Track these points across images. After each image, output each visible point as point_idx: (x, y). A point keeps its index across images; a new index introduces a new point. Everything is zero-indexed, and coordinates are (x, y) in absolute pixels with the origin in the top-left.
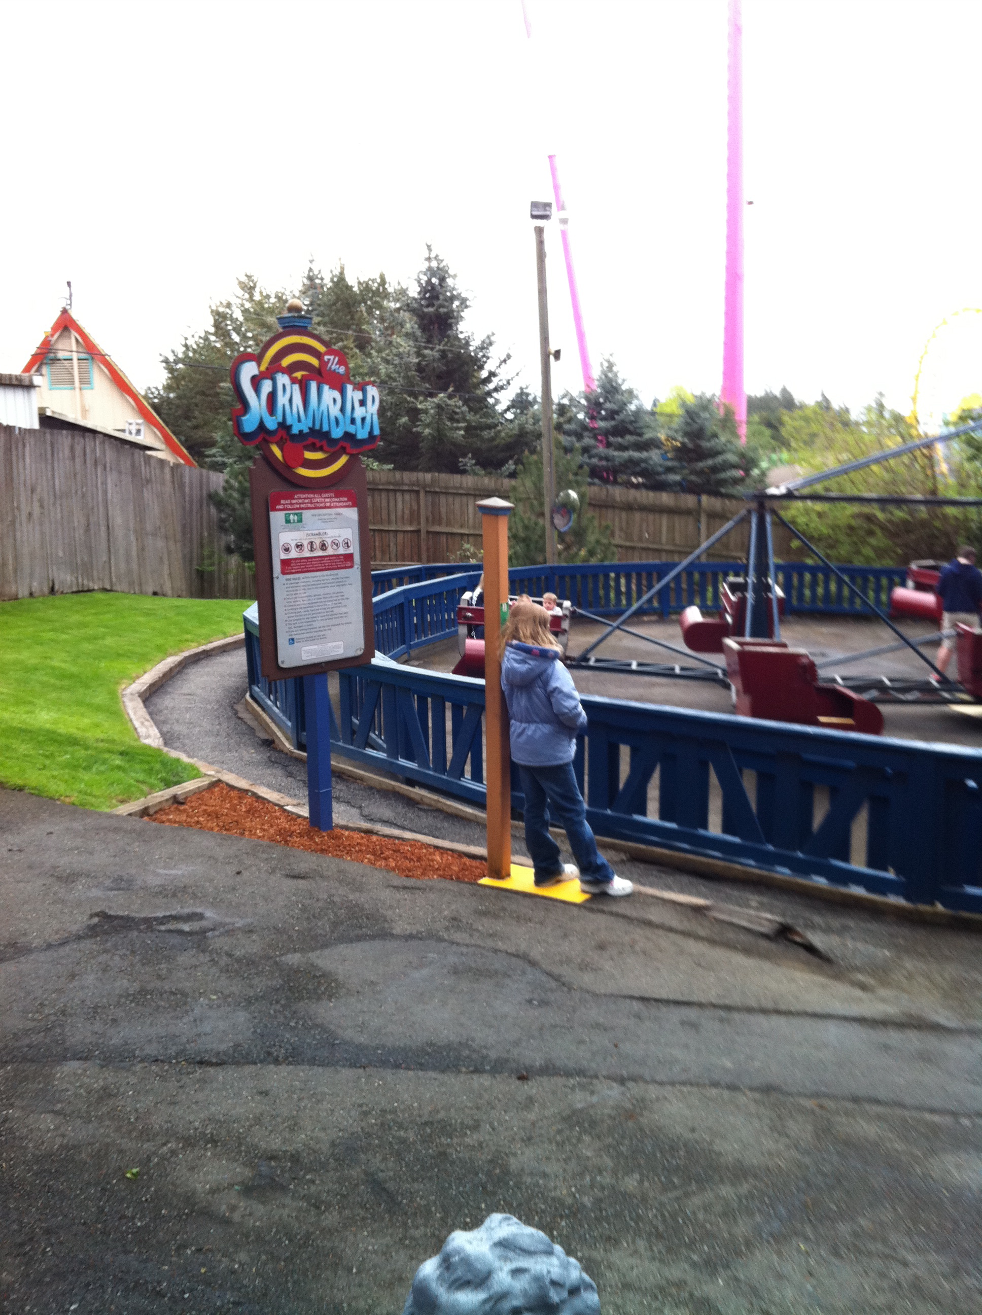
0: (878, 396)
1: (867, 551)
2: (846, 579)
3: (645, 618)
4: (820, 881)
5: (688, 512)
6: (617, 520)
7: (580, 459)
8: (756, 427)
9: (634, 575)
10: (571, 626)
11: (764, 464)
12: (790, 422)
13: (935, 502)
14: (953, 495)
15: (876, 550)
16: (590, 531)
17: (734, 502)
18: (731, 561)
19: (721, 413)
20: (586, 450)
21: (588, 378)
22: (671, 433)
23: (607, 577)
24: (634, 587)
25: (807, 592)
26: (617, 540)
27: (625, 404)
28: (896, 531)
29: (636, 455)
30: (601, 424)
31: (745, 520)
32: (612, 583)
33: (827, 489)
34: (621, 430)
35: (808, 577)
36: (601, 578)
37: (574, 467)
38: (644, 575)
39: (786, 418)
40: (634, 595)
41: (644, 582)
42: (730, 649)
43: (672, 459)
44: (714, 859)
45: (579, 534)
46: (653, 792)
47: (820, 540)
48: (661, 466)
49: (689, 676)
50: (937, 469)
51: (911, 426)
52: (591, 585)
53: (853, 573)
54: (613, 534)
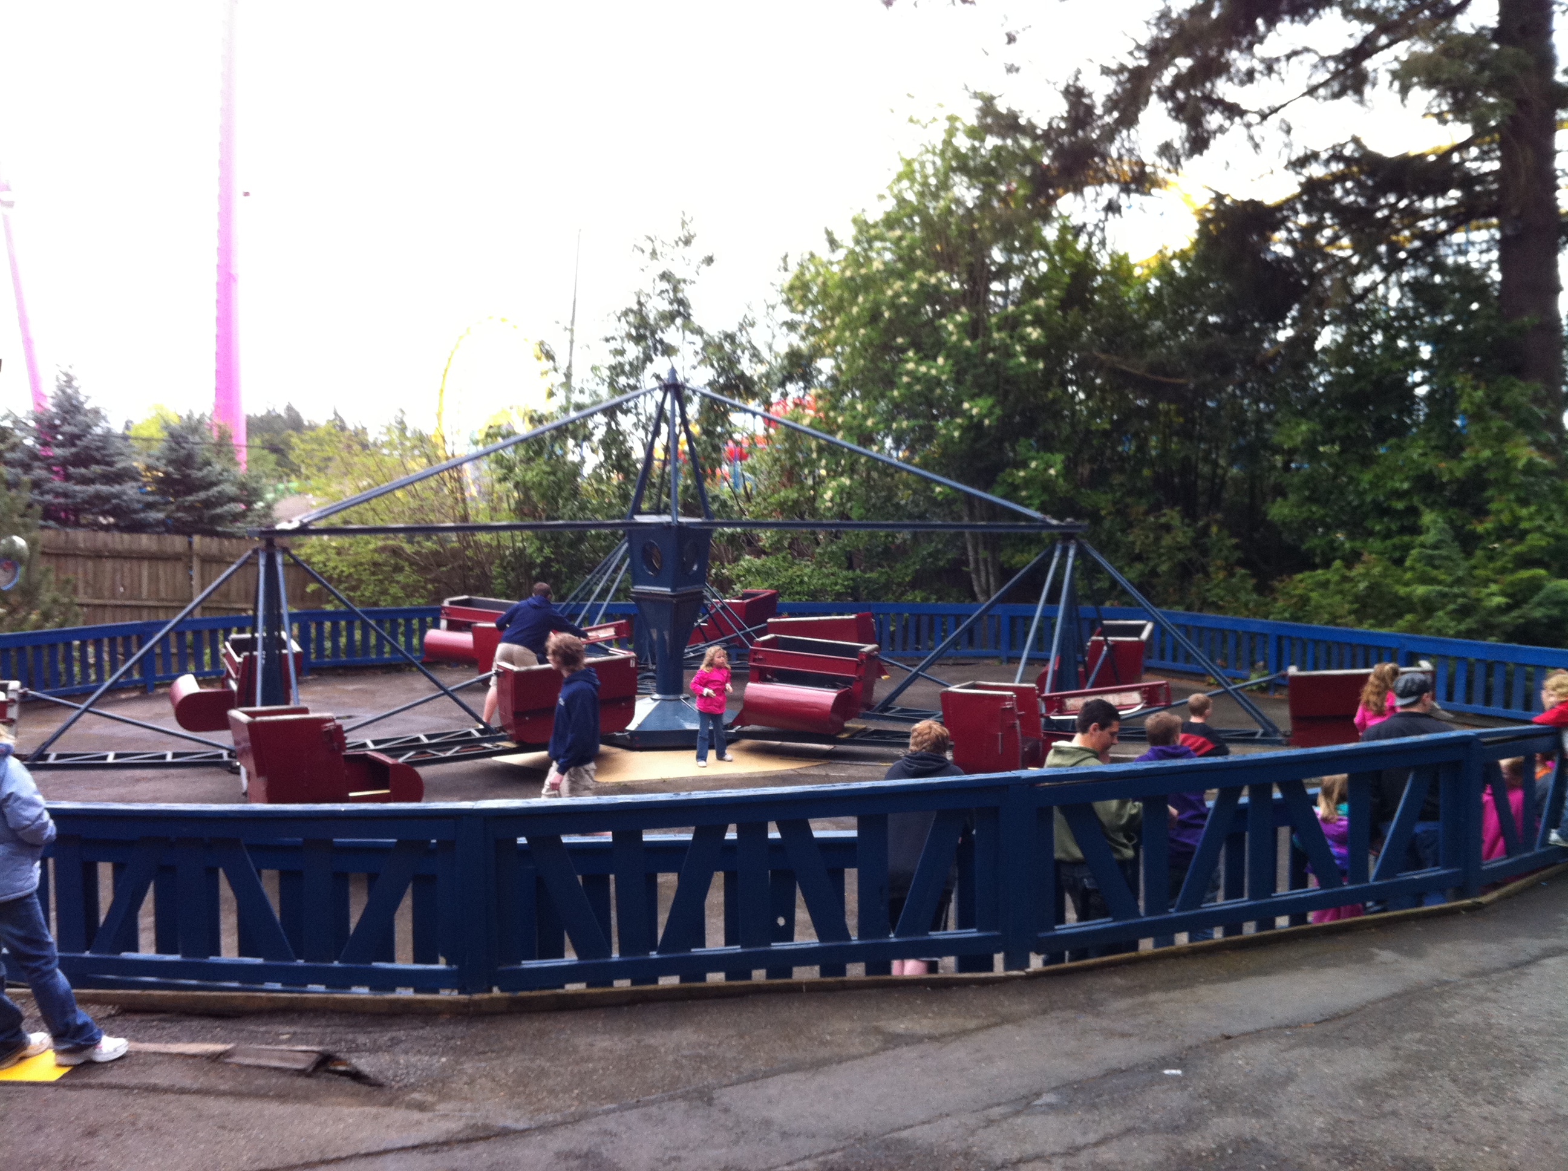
0: (400, 415)
1: (394, 590)
2: (373, 622)
3: (123, 696)
4: (362, 992)
5: (176, 557)
6: (80, 571)
7: (28, 496)
8: (256, 452)
9: (106, 641)
10: (20, 715)
11: (270, 496)
12: (299, 446)
13: (466, 528)
14: (483, 520)
15: (404, 587)
16: (44, 586)
17: (234, 541)
18: (232, 614)
19: (214, 437)
20: (36, 484)
21: (38, 395)
22: (151, 461)
23: (68, 646)
24: (106, 657)
25: (328, 644)
26: (82, 598)
27: (89, 427)
28: (426, 564)
29: (104, 489)
30: (58, 452)
31: (250, 563)
32: (76, 654)
33: (346, 522)
34: (84, 459)
35: (328, 625)
36: (61, 648)
37: (21, 507)
38: (119, 640)
39: (295, 440)
40: (107, 666)
41: (120, 650)
42: (237, 721)
43: (152, 493)
44: (231, 990)
45: (28, 593)
46: (146, 920)
47: (340, 581)
48: (139, 502)
49: (184, 763)
50: (467, 494)
51: (435, 446)
52: (46, 659)
53: (381, 616)
54: (75, 590)
